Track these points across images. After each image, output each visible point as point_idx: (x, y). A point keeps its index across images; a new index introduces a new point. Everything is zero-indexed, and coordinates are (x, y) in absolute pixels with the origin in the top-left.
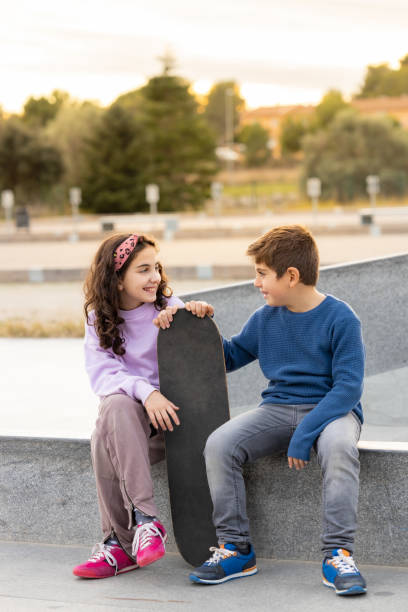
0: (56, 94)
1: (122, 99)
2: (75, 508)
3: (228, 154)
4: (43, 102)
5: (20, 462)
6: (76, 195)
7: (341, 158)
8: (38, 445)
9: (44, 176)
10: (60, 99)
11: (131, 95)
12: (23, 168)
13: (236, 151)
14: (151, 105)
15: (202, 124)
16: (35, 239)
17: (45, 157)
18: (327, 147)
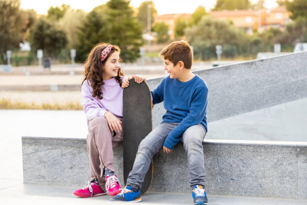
0: (63, 6)
1: (96, 8)
2: (77, 170)
3: (148, 36)
4: (57, 9)
5: (52, 149)
6: (73, 53)
7: (204, 39)
8: (60, 141)
9: (57, 45)
10: (66, 8)
11: (101, 7)
12: (47, 40)
13: (152, 35)
14: (111, 11)
15: (135, 21)
16: (53, 74)
17: (58, 35)
18: (197, 34)
